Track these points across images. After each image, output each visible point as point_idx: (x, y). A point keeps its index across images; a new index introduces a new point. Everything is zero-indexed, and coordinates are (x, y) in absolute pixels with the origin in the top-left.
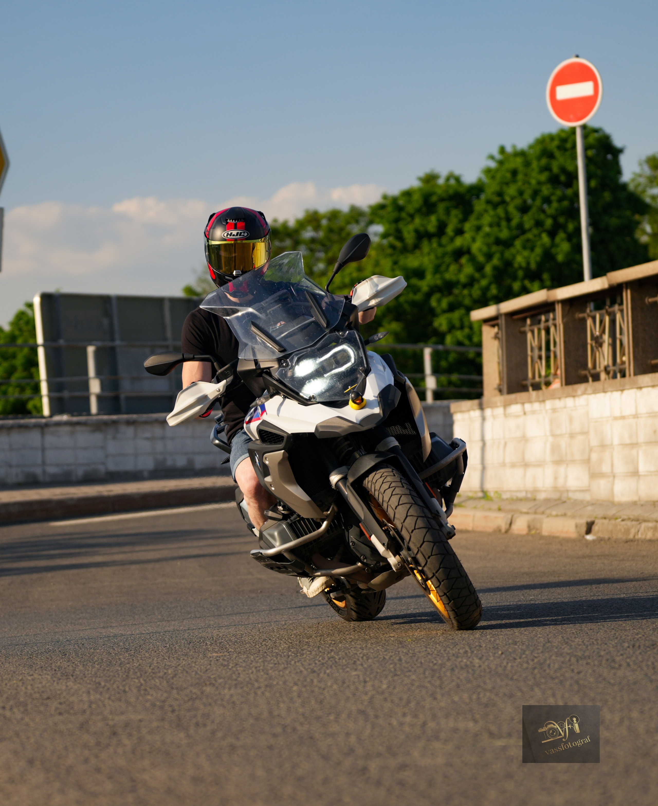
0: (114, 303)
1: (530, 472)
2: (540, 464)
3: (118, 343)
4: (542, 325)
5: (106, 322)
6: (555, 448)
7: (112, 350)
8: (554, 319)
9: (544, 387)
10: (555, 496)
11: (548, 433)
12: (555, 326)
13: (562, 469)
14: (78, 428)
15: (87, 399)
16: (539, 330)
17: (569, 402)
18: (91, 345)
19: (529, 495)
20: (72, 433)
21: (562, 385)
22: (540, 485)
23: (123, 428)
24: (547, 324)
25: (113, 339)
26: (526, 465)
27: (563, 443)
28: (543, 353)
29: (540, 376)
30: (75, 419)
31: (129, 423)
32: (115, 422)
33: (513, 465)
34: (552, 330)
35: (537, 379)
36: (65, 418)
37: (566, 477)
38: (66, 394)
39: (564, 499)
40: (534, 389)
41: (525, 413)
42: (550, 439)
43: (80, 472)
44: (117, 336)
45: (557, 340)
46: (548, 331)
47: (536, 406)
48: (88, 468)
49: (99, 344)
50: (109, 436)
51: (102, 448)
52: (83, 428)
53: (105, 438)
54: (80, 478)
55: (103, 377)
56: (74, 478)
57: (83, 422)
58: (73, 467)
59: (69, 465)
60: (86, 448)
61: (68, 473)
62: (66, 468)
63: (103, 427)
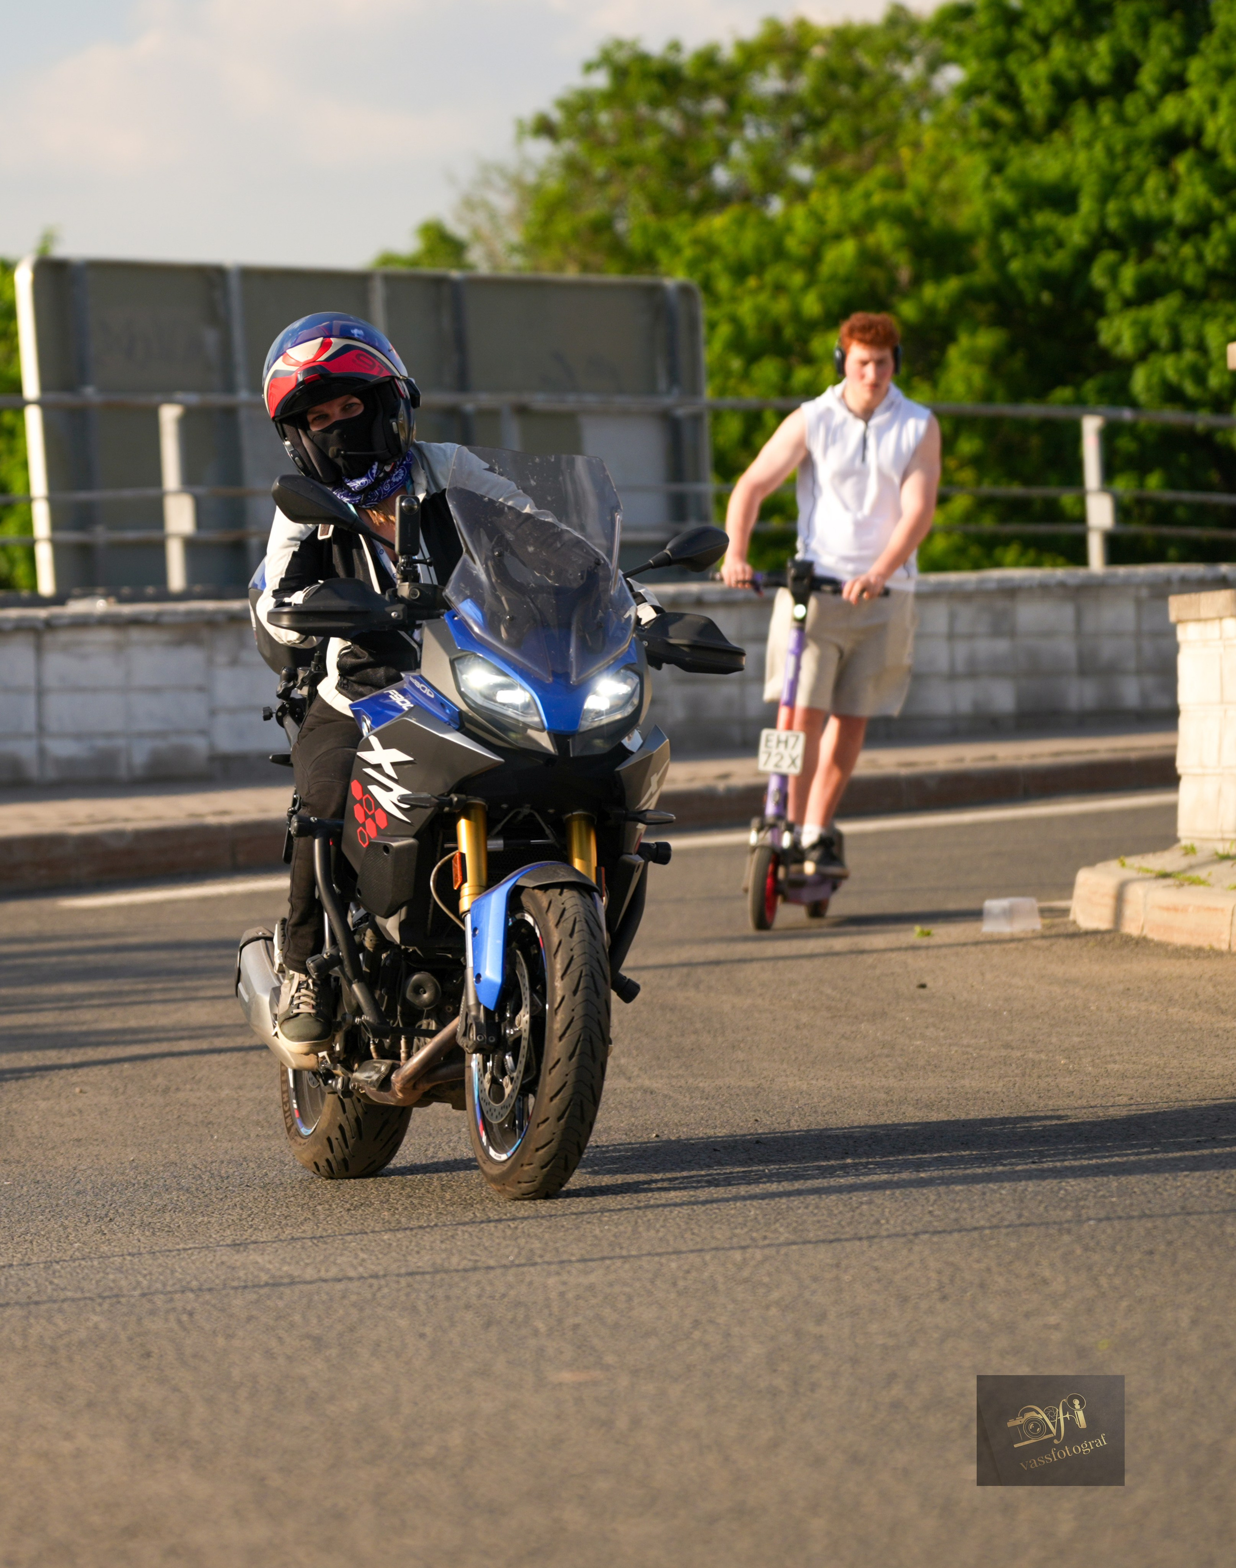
0: (234, 284)
3: (244, 394)
5: (211, 337)
7: (230, 413)
14: (135, 634)
15: (159, 548)
18: (171, 402)
20: (119, 648)
25: (230, 387)
30: (127, 609)
32: (236, 620)
36: (100, 606)
38: (101, 535)
43: (139, 756)
44: (242, 377)
48: (161, 744)
49: (193, 399)
50: (221, 658)
51: (201, 689)
52: (150, 635)
53: (210, 662)
54: (139, 772)
55: (201, 490)
56: (122, 772)
57: (151, 618)
58: (120, 742)
59: (109, 735)
60: (155, 690)
61: (107, 758)
62: (101, 743)
63: (205, 633)
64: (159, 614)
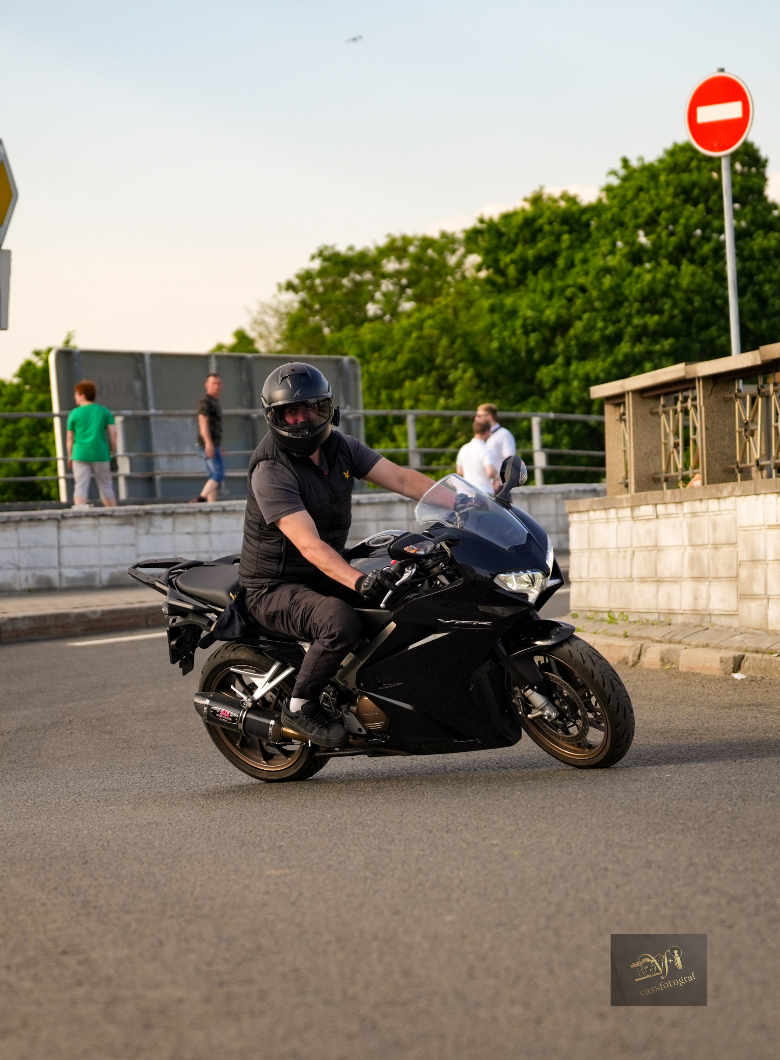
0: (147, 360)
1: (664, 589)
2: (676, 580)
3: (152, 411)
4: (679, 406)
5: (137, 385)
6: (695, 561)
7: (146, 418)
8: (694, 399)
9: (681, 484)
10: (695, 620)
11: (686, 543)
12: (695, 407)
13: (704, 587)
14: (102, 521)
16: (675, 412)
17: (713, 505)
19: (662, 618)
20: (95, 526)
21: (703, 484)
22: (675, 606)
23: (158, 521)
24: (684, 405)
25: (146, 407)
26: (659, 581)
27: (705, 554)
28: (680, 441)
29: (676, 469)
30: (98, 510)
31: (165, 514)
32: (148, 514)
33: (643, 580)
34: (692, 412)
35: (673, 473)
37: (709, 597)
39: (706, 625)
40: (669, 488)
41: (657, 517)
42: (689, 550)
43: (105, 576)
44: (151, 403)
45: (698, 426)
46: (686, 412)
47: (672, 508)
48: (114, 570)
49: (129, 413)
50: (142, 531)
51: (132, 545)
52: (109, 521)
53: (137, 533)
54: (105, 583)
55: (133, 454)
56: (97, 583)
57: (109, 513)
58: (96, 570)
59: (91, 567)
60: (112, 546)
61: (91, 577)
62: (87, 570)
63: (134, 520)
64: (113, 511)
